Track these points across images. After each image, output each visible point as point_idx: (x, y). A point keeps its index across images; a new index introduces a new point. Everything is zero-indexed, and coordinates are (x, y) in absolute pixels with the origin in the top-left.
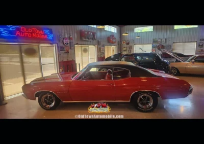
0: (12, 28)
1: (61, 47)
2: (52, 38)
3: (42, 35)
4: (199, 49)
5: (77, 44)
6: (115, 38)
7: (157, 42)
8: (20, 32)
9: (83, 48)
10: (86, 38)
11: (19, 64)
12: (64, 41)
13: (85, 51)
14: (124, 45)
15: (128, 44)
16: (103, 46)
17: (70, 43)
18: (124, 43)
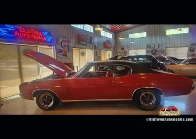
0: (10, 28)
1: (59, 50)
2: (51, 40)
3: (41, 36)
4: (191, 53)
5: (75, 47)
6: (111, 44)
7: (150, 47)
8: (19, 32)
9: (81, 51)
10: (83, 42)
11: (17, 70)
12: (63, 43)
13: (83, 54)
14: (120, 50)
15: (123, 49)
16: (100, 50)
17: (68, 46)
18: (119, 48)
